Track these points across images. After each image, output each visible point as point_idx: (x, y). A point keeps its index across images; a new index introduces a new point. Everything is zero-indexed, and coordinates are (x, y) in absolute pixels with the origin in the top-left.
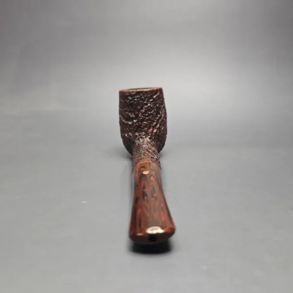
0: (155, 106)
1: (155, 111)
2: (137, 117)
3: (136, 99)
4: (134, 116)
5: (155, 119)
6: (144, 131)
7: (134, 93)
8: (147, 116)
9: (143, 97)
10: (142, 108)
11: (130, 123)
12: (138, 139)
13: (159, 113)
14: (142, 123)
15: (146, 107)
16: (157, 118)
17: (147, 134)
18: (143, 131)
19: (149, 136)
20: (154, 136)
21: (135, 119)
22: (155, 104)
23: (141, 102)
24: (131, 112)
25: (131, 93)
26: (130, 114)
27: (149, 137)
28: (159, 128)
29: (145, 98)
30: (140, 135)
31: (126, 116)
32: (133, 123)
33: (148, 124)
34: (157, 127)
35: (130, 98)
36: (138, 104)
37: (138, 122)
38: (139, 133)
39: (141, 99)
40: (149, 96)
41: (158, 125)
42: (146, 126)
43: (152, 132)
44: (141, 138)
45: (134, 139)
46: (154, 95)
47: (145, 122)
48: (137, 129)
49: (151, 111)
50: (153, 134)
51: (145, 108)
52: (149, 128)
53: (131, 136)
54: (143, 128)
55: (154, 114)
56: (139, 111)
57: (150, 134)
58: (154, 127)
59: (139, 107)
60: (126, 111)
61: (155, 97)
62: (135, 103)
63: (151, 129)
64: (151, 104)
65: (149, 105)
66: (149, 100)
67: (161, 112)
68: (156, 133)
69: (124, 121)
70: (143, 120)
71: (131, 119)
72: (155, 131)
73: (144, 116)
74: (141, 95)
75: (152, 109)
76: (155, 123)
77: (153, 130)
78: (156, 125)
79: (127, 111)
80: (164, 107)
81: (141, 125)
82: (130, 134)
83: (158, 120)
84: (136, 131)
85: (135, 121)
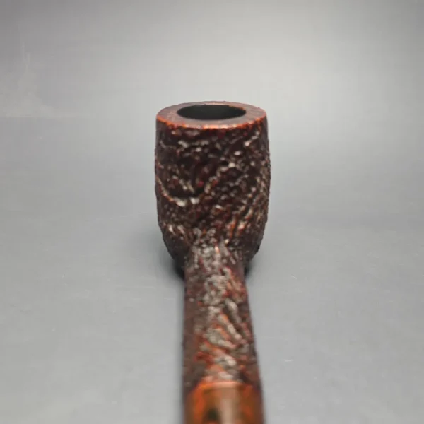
0: (247, 168)
1: (244, 179)
2: (199, 192)
3: (198, 150)
4: (191, 188)
5: (245, 198)
6: (215, 227)
7: (195, 133)
8: (226, 193)
9: (218, 146)
10: (213, 173)
11: (181, 203)
12: (200, 246)
13: (254, 183)
14: (210, 208)
15: (224, 169)
16: (250, 195)
17: (220, 235)
18: (211, 227)
19: (225, 238)
20: (240, 237)
21: (195, 196)
22: (247, 163)
23: (211, 156)
24: (186, 179)
25: (189, 133)
26: (181, 182)
27: (227, 241)
28: (252, 220)
29: (224, 147)
30: (203, 236)
31: (172, 186)
32: (189, 205)
33: (226, 211)
34: (247, 217)
35: (185, 145)
36: (205, 161)
37: (200, 204)
38: (202, 230)
39: (214, 150)
40: (234, 141)
41: (250, 212)
42: (220, 215)
43: (235, 229)
44: (207, 242)
45: (188, 243)
46: (247, 138)
47: (218, 207)
48: (199, 220)
49: (234, 179)
50: (237, 234)
51: (222, 173)
52: (229, 219)
53: (182, 235)
54: (213, 220)
55: (244, 186)
56: (205, 179)
57: (229, 234)
58: (240, 218)
59: (206, 170)
60: (172, 173)
61: (247, 144)
62: (197, 158)
63: (233, 223)
64: (236, 163)
65: (232, 165)
66: (232, 151)
67: (258, 180)
68: (243, 231)
69: (166, 194)
70: (214, 202)
71: (185, 195)
72: (241, 226)
73: (216, 192)
74: (214, 139)
75: (239, 173)
76: (243, 208)
77: (237, 224)
78: (246, 212)
79: (175, 174)
80: (268, 165)
81: (208, 213)
82: (180, 228)
83: (250, 201)
84: (195, 225)
85: (194, 201)
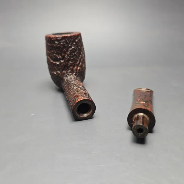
0: (78, 48)
1: (77, 52)
2: (63, 58)
3: (62, 43)
4: (61, 57)
5: (78, 59)
6: (70, 69)
7: (60, 38)
8: (72, 57)
9: (68, 42)
10: (67, 51)
11: (58, 63)
12: (66, 76)
13: (80, 54)
14: (68, 63)
15: (71, 49)
16: (80, 58)
17: (72, 72)
18: (69, 69)
19: (74, 72)
20: (78, 72)
21: (62, 59)
22: (77, 47)
23: (66, 45)
24: (58, 54)
25: (58, 38)
26: (57, 56)
27: (75, 73)
28: (81, 66)
29: (70, 42)
30: (67, 73)
31: (54, 57)
32: (61, 63)
33: (73, 63)
34: (80, 65)
35: (57, 43)
36: (64, 47)
37: (64, 62)
38: (66, 71)
39: (67, 43)
40: (73, 40)
41: (81, 64)
42: (71, 65)
43: (77, 69)
44: (68, 75)
45: (62, 76)
46: (77, 39)
47: (70, 62)
48: (65, 67)
49: (74, 52)
50: (78, 71)
51: (70, 50)
52: (74, 66)
53: (59, 74)
54: (69, 67)
55: (77, 55)
56: (65, 53)
57: (75, 71)
58: (78, 65)
59: (65, 50)
60: (53, 53)
61: (77, 41)
62: (62, 46)
63: (76, 67)
64: (74, 47)
65: (73, 48)
66: (72, 43)
67: (82, 53)
68: (79, 70)
69: (52, 61)
70: (69, 60)
71: (59, 60)
72: (79, 68)
73: (69, 57)
74: (67, 39)
75: (76, 50)
76: (78, 62)
77: (77, 68)
78: (79, 63)
79: (55, 53)
80: (83, 48)
81: (67, 64)
82: (59, 72)
83: (80, 60)
84: (63, 70)
85: (62, 61)
